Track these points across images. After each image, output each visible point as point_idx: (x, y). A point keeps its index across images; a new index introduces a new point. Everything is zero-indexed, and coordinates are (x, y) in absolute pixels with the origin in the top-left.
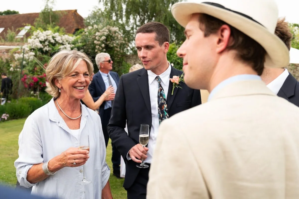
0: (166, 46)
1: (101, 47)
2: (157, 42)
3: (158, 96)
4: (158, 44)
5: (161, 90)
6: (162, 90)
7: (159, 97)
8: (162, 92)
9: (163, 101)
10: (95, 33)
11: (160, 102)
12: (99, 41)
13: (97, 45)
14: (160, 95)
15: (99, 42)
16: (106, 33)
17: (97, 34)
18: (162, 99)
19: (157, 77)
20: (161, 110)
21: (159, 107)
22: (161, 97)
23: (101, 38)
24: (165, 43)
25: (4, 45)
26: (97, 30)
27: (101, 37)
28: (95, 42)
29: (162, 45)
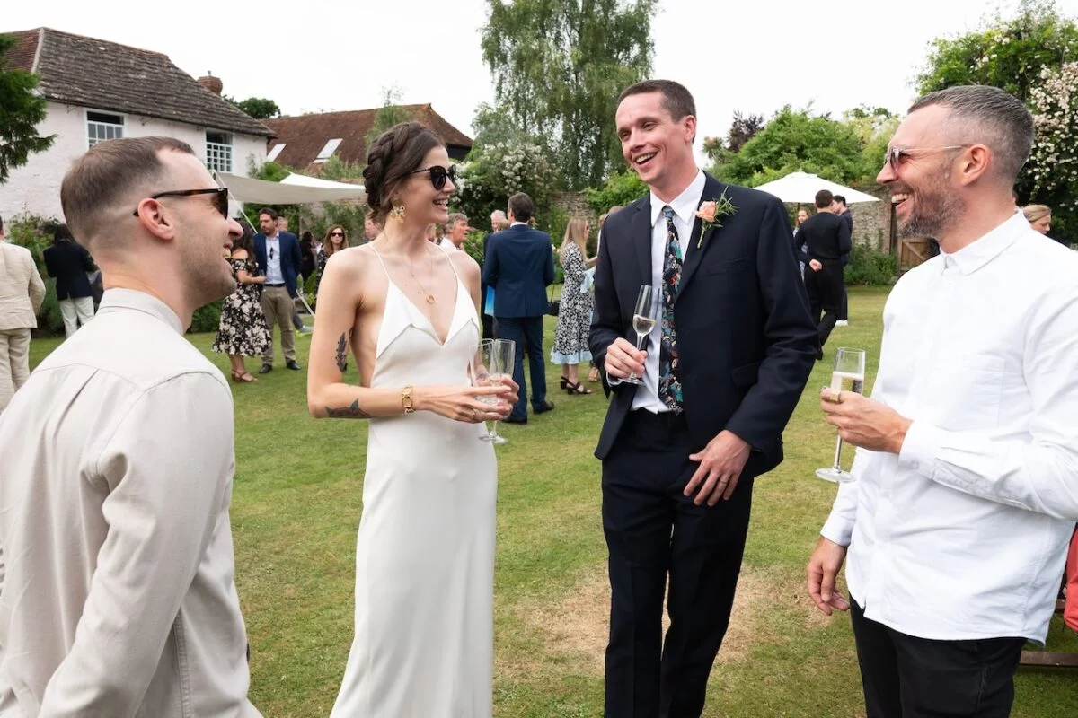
0: (688, 125)
1: (515, 180)
2: (666, 112)
3: (666, 253)
4: (669, 117)
5: (671, 239)
6: (675, 239)
7: (666, 256)
8: (673, 244)
9: (674, 265)
10: (502, 157)
11: (668, 267)
12: (511, 170)
13: (507, 177)
14: (671, 251)
15: (512, 173)
16: (521, 157)
17: (506, 158)
18: (672, 260)
19: (665, 207)
20: (669, 285)
21: (664, 278)
22: (671, 256)
23: (514, 165)
24: (685, 118)
25: (351, 183)
26: (505, 152)
27: (513, 163)
28: (504, 172)
29: (679, 120)
